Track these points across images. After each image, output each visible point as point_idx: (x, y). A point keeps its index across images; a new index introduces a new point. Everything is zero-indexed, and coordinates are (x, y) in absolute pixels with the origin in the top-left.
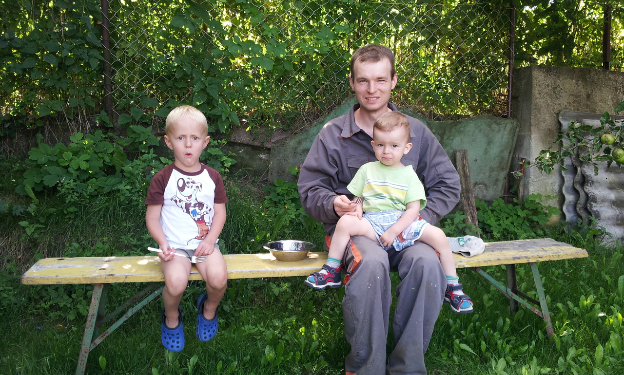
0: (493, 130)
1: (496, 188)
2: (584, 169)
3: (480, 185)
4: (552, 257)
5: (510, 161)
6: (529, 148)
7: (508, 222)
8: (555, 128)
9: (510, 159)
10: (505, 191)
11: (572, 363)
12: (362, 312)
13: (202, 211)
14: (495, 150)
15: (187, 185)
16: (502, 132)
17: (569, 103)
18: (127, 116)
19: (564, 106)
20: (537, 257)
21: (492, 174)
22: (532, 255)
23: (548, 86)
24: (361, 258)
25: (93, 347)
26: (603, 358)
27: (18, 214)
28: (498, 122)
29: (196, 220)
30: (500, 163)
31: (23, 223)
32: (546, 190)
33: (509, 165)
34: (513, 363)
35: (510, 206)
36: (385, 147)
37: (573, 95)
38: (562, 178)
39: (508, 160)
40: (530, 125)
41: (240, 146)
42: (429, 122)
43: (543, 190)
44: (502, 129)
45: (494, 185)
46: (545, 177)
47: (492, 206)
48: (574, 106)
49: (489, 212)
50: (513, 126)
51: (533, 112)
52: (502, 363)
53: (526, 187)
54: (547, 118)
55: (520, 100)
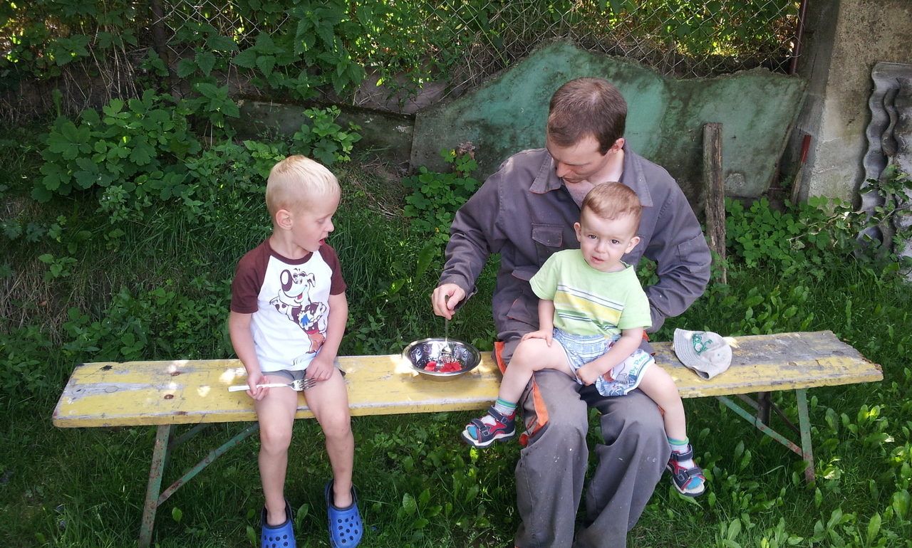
0: (767, 94)
1: (759, 180)
2: (899, 160)
3: (736, 174)
4: (829, 382)
5: (786, 140)
6: (819, 120)
7: (770, 242)
8: (864, 89)
9: (788, 137)
10: (772, 184)
11: (834, 534)
12: (543, 491)
13: (316, 315)
14: (765, 124)
15: (294, 279)
16: (780, 96)
17: (892, 49)
18: (191, 62)
19: (883, 53)
20: (806, 381)
21: (756, 158)
22: (801, 377)
23: (863, 19)
24: (546, 419)
25: (162, 500)
26: (879, 533)
27: (35, 240)
28: (777, 81)
29: (307, 329)
30: (772, 143)
31: (46, 258)
32: (835, 187)
33: (785, 145)
34: (752, 525)
35: (777, 214)
36: (600, 241)
37: (901, 35)
38: (863, 172)
39: (784, 139)
40: (826, 83)
41: (366, 114)
42: (668, 81)
43: (830, 187)
44: (781, 92)
45: (757, 174)
46: (836, 167)
47: (750, 212)
48: (899, 53)
49: (745, 222)
50: (799, 89)
51: (833, 61)
52: (735, 526)
53: (805, 179)
54: (854, 73)
55: (815, 38)
